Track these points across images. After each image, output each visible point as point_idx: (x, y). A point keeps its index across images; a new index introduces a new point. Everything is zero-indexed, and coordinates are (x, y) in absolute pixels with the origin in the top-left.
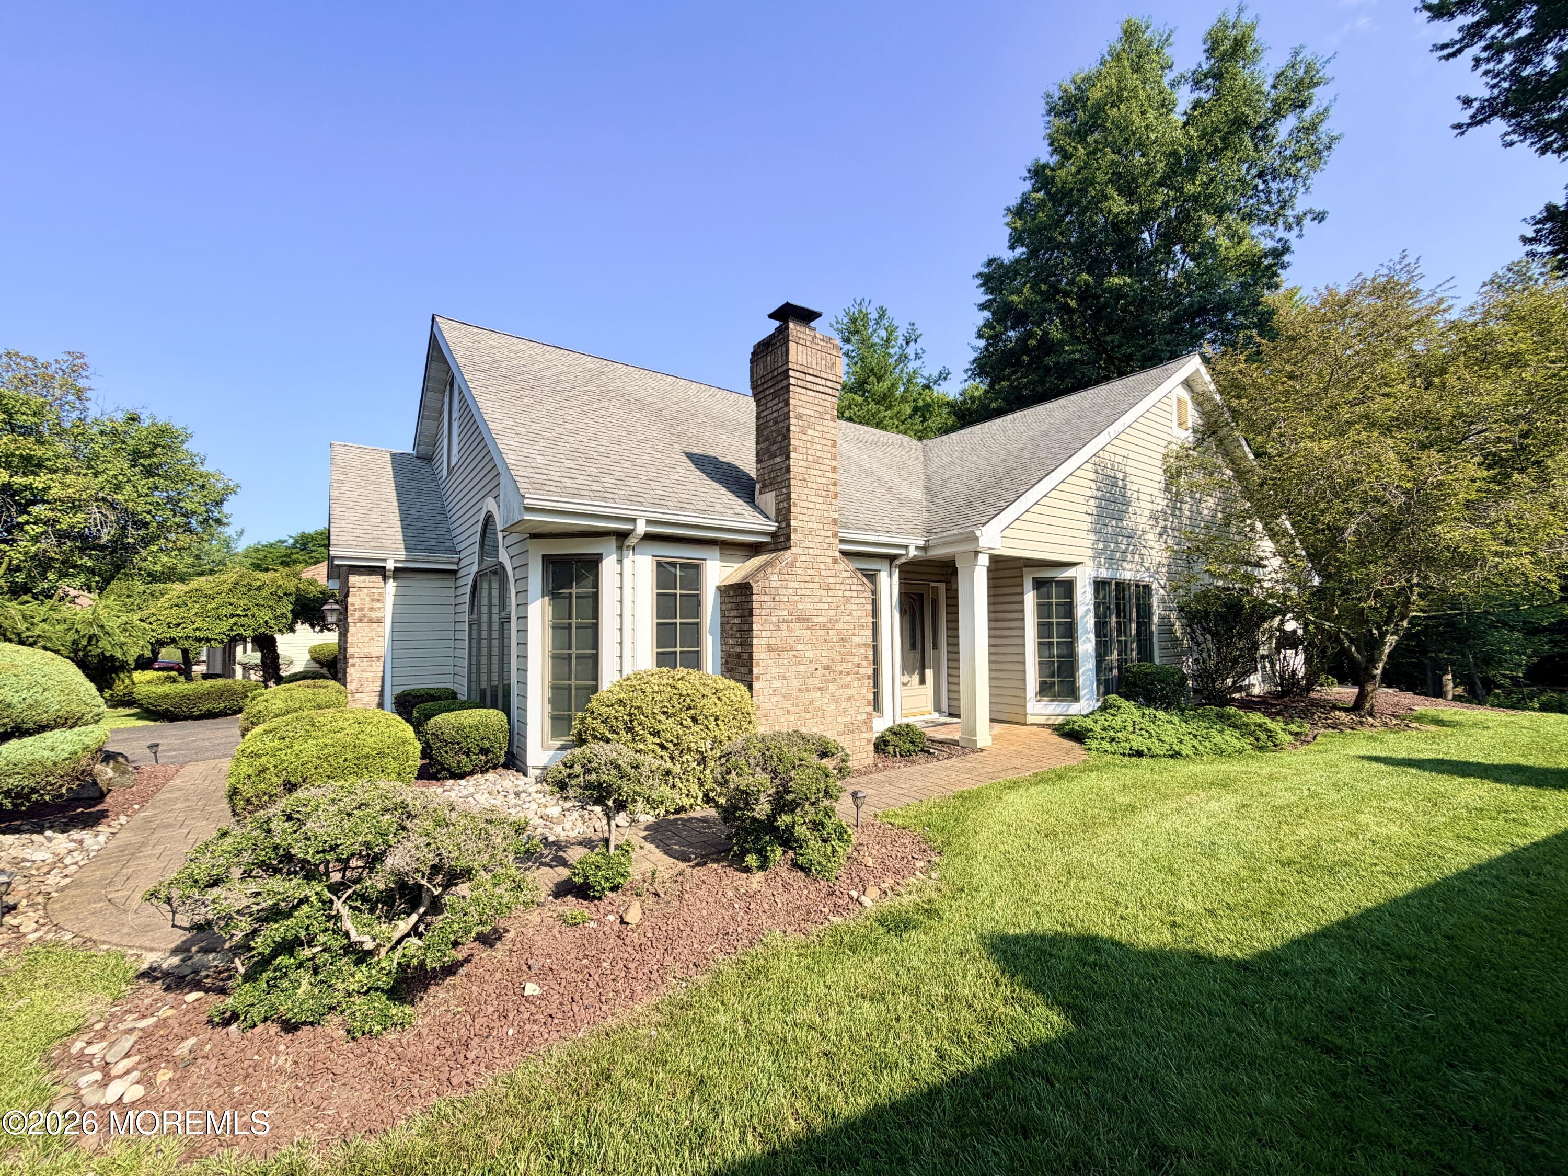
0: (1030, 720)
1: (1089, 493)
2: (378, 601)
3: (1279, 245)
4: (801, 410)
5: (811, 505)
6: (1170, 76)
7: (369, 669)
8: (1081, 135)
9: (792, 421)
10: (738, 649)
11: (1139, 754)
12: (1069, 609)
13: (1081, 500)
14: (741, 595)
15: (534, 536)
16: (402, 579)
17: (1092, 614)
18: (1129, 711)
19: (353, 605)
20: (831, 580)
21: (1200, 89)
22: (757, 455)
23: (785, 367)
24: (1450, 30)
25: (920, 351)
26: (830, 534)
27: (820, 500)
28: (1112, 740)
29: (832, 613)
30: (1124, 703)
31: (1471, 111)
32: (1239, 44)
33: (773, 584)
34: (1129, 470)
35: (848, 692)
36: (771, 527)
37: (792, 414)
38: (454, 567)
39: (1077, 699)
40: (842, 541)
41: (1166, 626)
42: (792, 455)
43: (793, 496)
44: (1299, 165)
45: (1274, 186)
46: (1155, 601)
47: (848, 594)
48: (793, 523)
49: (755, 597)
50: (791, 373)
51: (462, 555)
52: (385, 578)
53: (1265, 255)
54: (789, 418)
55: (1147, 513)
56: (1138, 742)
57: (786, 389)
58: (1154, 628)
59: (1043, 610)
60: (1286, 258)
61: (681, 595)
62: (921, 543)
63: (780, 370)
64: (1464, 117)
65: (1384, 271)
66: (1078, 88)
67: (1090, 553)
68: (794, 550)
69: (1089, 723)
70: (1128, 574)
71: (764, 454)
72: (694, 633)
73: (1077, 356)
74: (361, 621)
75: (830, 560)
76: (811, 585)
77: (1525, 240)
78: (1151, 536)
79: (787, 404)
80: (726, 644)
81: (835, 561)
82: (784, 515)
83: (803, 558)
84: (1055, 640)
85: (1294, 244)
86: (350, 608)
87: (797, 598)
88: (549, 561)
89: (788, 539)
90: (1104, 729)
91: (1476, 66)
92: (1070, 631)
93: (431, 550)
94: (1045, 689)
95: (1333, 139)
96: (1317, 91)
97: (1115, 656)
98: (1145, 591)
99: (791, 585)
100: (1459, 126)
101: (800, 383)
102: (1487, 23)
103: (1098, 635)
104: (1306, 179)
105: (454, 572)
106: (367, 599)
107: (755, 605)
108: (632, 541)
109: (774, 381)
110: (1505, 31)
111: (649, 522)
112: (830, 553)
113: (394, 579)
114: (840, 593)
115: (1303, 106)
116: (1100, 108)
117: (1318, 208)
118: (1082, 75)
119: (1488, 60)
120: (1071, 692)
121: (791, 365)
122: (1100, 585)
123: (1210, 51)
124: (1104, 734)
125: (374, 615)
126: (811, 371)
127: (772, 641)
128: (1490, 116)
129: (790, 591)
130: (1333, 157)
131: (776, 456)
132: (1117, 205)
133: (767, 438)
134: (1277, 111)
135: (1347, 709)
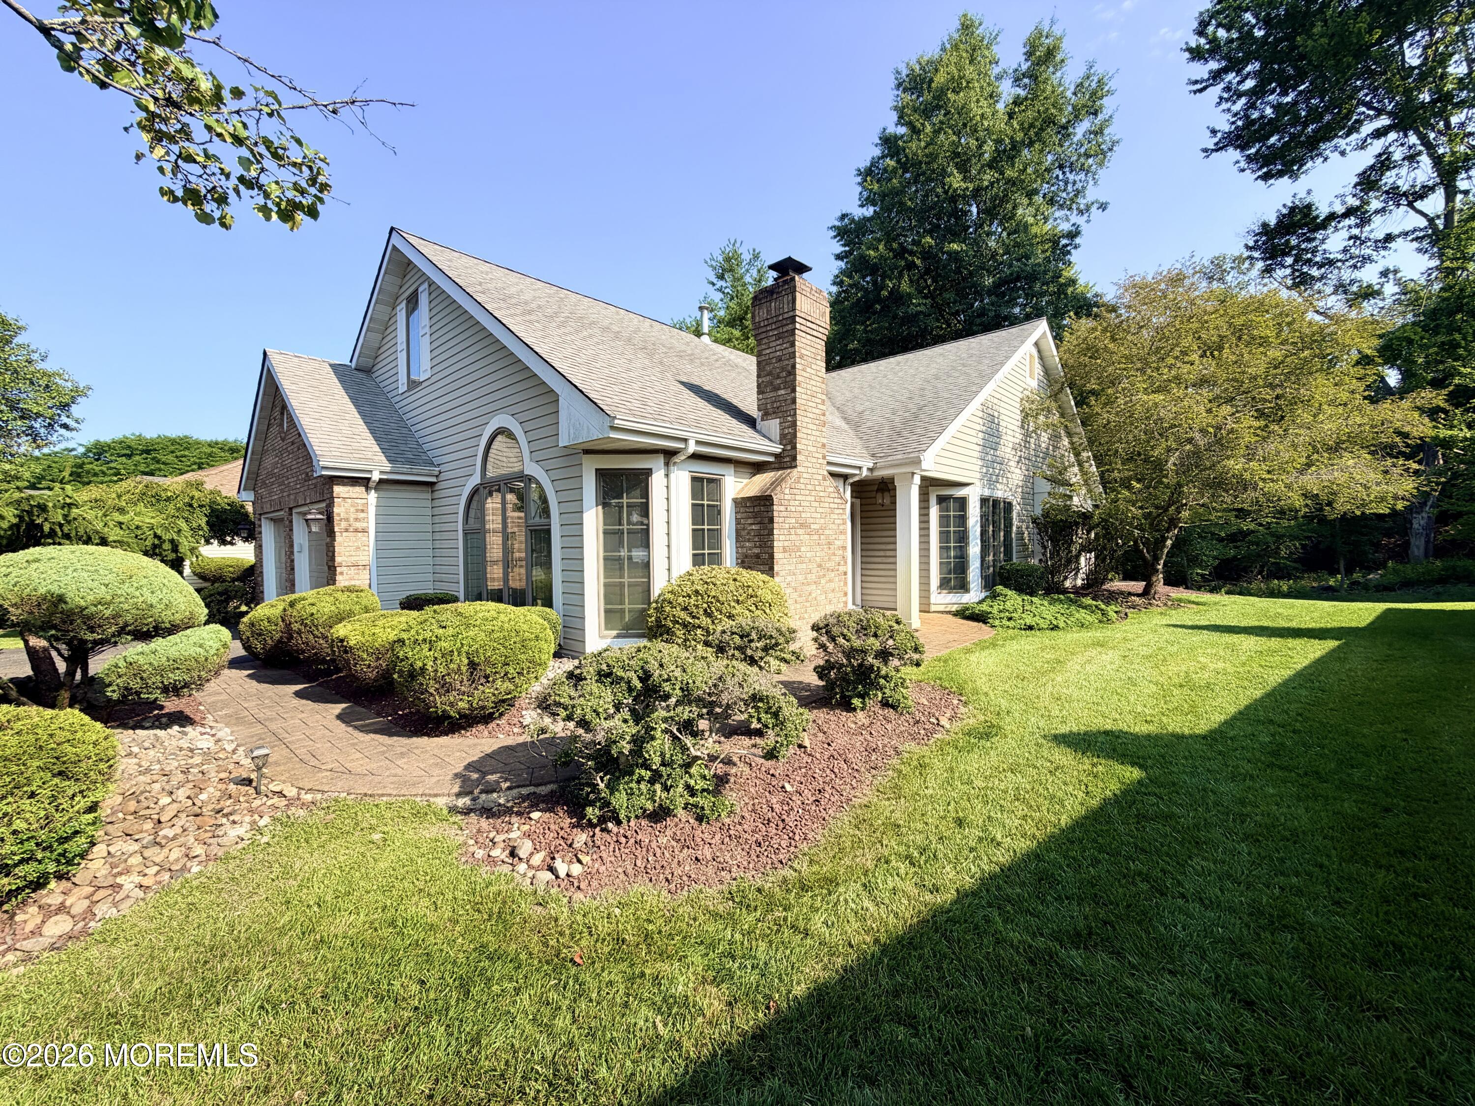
0: (933, 608)
1: (979, 427)
2: (363, 511)
3: (1073, 228)
4: (803, 351)
5: (809, 432)
6: (996, 70)
7: (356, 577)
8: (927, 112)
9: (798, 360)
10: (757, 551)
11: (1031, 628)
12: (962, 519)
13: (974, 433)
14: (759, 505)
15: (585, 451)
16: (382, 490)
17: (979, 524)
18: (1013, 599)
19: (339, 515)
20: (822, 494)
21: (1018, 86)
22: (759, 386)
23: (791, 314)
24: (1202, 70)
26: (820, 456)
27: (815, 427)
28: (1010, 619)
29: (822, 521)
30: (1010, 593)
31: (1216, 140)
32: (1050, 53)
33: (786, 497)
34: (1002, 411)
35: (832, 585)
36: (777, 449)
37: (797, 354)
38: (434, 480)
39: (968, 591)
40: (829, 463)
41: (1020, 533)
42: (798, 389)
43: (798, 423)
44: (1090, 161)
45: (1071, 177)
46: (1014, 515)
47: (832, 505)
48: (798, 446)
49: (775, 507)
50: (797, 319)
51: (443, 468)
52: (367, 489)
53: (1063, 236)
54: (794, 357)
55: (1011, 445)
56: (1029, 620)
57: (793, 332)
58: (1013, 535)
59: (944, 520)
60: (1077, 240)
61: (708, 506)
62: (871, 465)
63: (786, 316)
64: (1210, 144)
66: (922, 68)
67: (978, 475)
68: (799, 469)
69: (985, 607)
70: (999, 494)
71: (766, 386)
72: (716, 536)
73: (922, 308)
74: (347, 530)
75: (820, 477)
76: (809, 498)
77: (1247, 247)
78: (1012, 464)
79: (793, 344)
80: (742, 547)
81: (824, 479)
82: (789, 439)
83: (805, 475)
84: (952, 545)
85: (1085, 229)
86: (336, 518)
87: (801, 509)
88: (601, 474)
89: (794, 458)
90: (1000, 611)
91: (1219, 104)
92: (963, 538)
93: (411, 462)
94: (944, 584)
95: (1115, 143)
96: (1105, 101)
97: (991, 558)
98: (1009, 506)
99: (797, 497)
100: (1205, 150)
101: (803, 328)
102: (1225, 70)
103: (982, 541)
104: (1095, 174)
105: (432, 484)
106: (352, 510)
107: (775, 514)
108: (678, 459)
109: (778, 324)
110: (1238, 79)
111: (698, 443)
112: (821, 472)
113: (376, 489)
114: (827, 505)
115: (1095, 114)
116: (941, 93)
117: (1103, 200)
118: (926, 58)
119: (1227, 100)
120: (963, 586)
121: (797, 313)
122: (984, 501)
123: (1029, 55)
124: (1002, 615)
125: (358, 525)
126: (809, 318)
127: (786, 544)
128: (1227, 146)
129: (797, 503)
130: (1114, 158)
131: (779, 389)
132: (956, 181)
133: (770, 374)
134: (1077, 116)
135: (1138, 595)
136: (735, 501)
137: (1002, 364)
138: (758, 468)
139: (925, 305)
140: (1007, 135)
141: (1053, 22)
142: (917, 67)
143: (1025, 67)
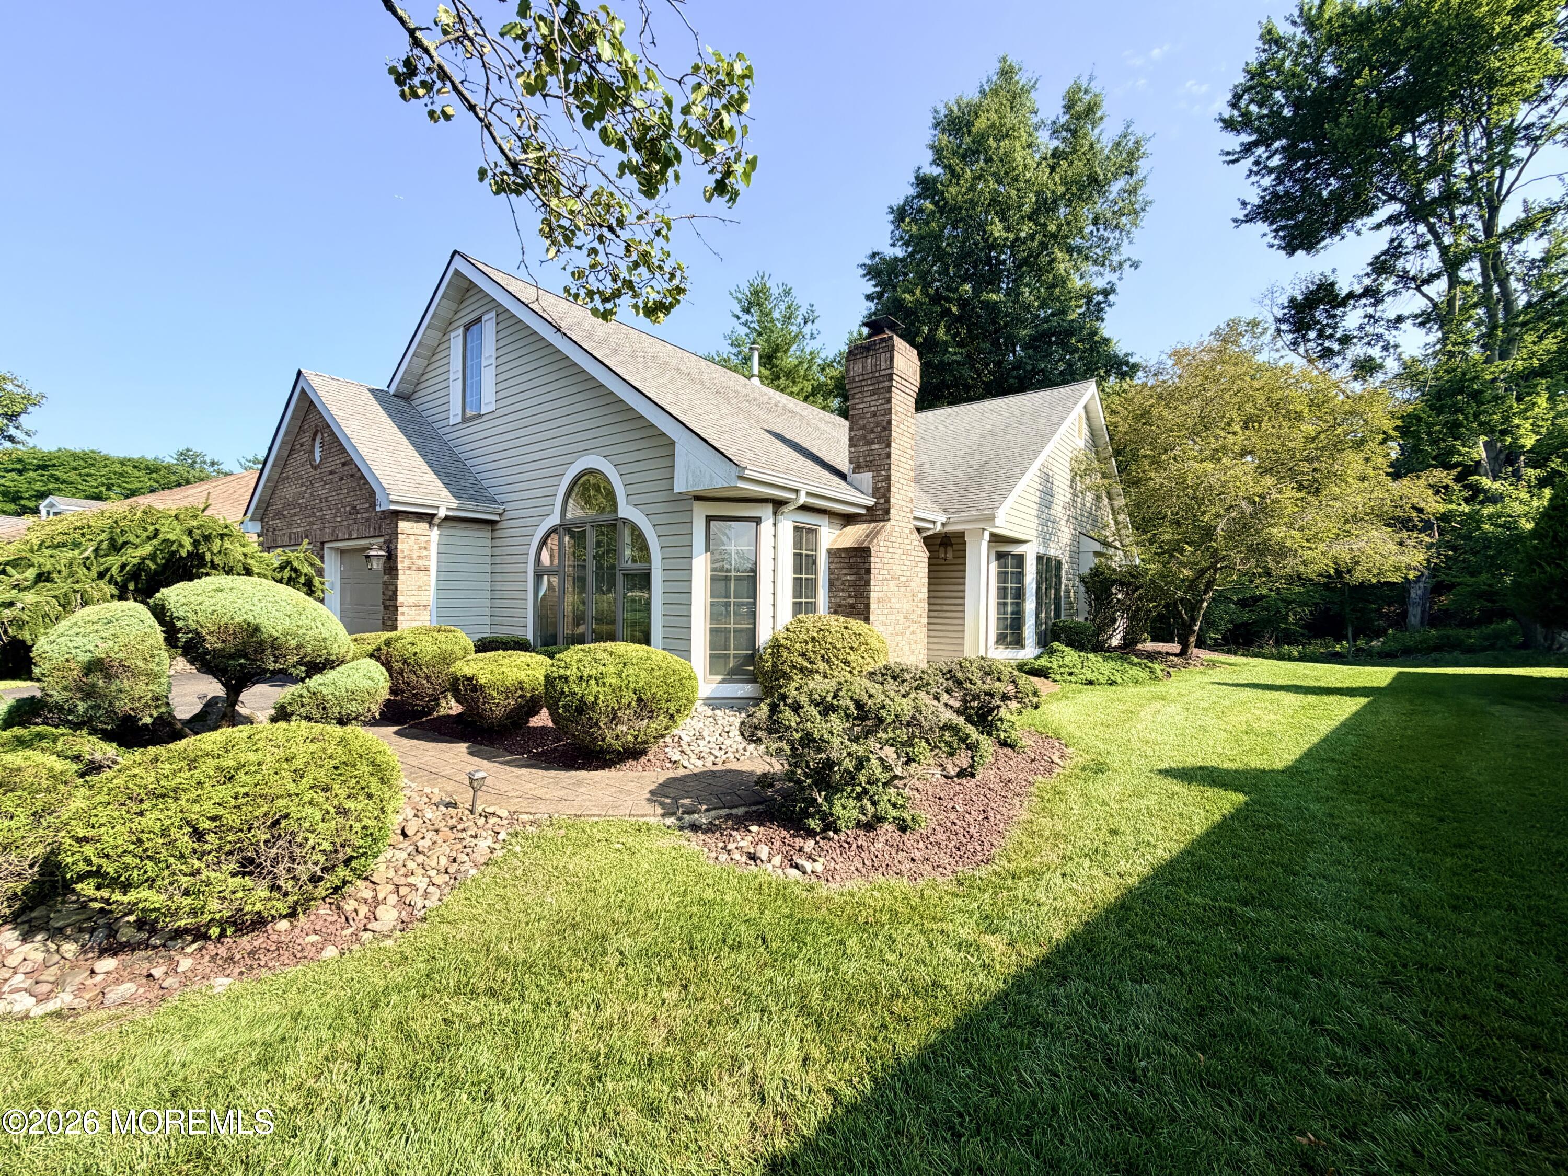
1: (1037, 487)
2: (425, 548)
4: (898, 408)
5: (901, 487)
6: (1035, 120)
7: (417, 618)
8: (966, 156)
9: (893, 417)
10: (851, 601)
12: (1020, 576)
13: (1034, 492)
14: (855, 556)
15: (698, 498)
16: (446, 527)
17: (1034, 582)
18: (1071, 656)
19: (403, 551)
20: (909, 548)
21: (1057, 138)
22: (851, 439)
23: (889, 371)
24: (1234, 141)
26: (909, 511)
27: (904, 482)
28: (1071, 674)
29: (909, 575)
30: (1067, 649)
31: (1246, 212)
32: (1090, 109)
33: (881, 549)
34: (1055, 469)
35: (915, 639)
36: (871, 502)
37: (893, 412)
38: (497, 518)
39: (1023, 647)
40: (915, 518)
41: (1068, 591)
42: (893, 444)
43: (892, 478)
44: (1124, 219)
45: (1105, 234)
46: (1063, 573)
47: (916, 559)
48: (892, 500)
49: (872, 559)
50: (895, 377)
51: (507, 506)
52: (431, 524)
54: (890, 413)
55: (1062, 504)
56: (1090, 676)
57: (889, 389)
58: (1062, 593)
59: (1002, 577)
60: (1111, 298)
61: (807, 555)
62: (944, 520)
63: (883, 373)
64: (1241, 215)
66: (961, 110)
67: (1035, 533)
68: (892, 522)
69: (1043, 662)
70: (1052, 551)
71: (858, 440)
72: (813, 586)
74: (410, 568)
75: (908, 531)
76: (899, 551)
78: (1063, 522)
79: (889, 401)
80: (836, 597)
81: (911, 534)
82: (883, 492)
83: (897, 529)
84: (1009, 601)
85: (1119, 287)
86: (400, 555)
87: (892, 561)
89: (887, 512)
90: (1060, 667)
91: (1249, 176)
92: (1019, 594)
93: (474, 499)
94: (1002, 639)
95: (1147, 203)
96: (1141, 163)
97: (1044, 615)
98: (1059, 563)
99: (890, 550)
100: (1236, 220)
101: (899, 386)
102: (1256, 144)
103: (1037, 598)
104: (1129, 233)
105: (492, 523)
106: (416, 547)
107: (872, 565)
108: (785, 509)
109: (874, 380)
110: (1267, 154)
111: (808, 494)
112: (910, 528)
113: (439, 526)
114: (913, 558)
115: (1131, 174)
116: (981, 139)
117: (1135, 258)
118: (965, 101)
119: (1257, 173)
120: (1018, 642)
121: (895, 371)
122: (1039, 558)
123: (1068, 108)
124: (1063, 670)
125: (421, 563)
126: (904, 376)
127: (880, 595)
128: (1255, 218)
129: (889, 555)
130: (1146, 219)
131: (873, 443)
132: (997, 230)
133: (864, 427)
134: (1113, 176)
135: (1176, 655)
136: (829, 551)
137: (1059, 424)
138: (848, 519)
139: (961, 354)
140: (1048, 188)
141: (1091, 79)
142: (955, 109)
143: (1063, 119)
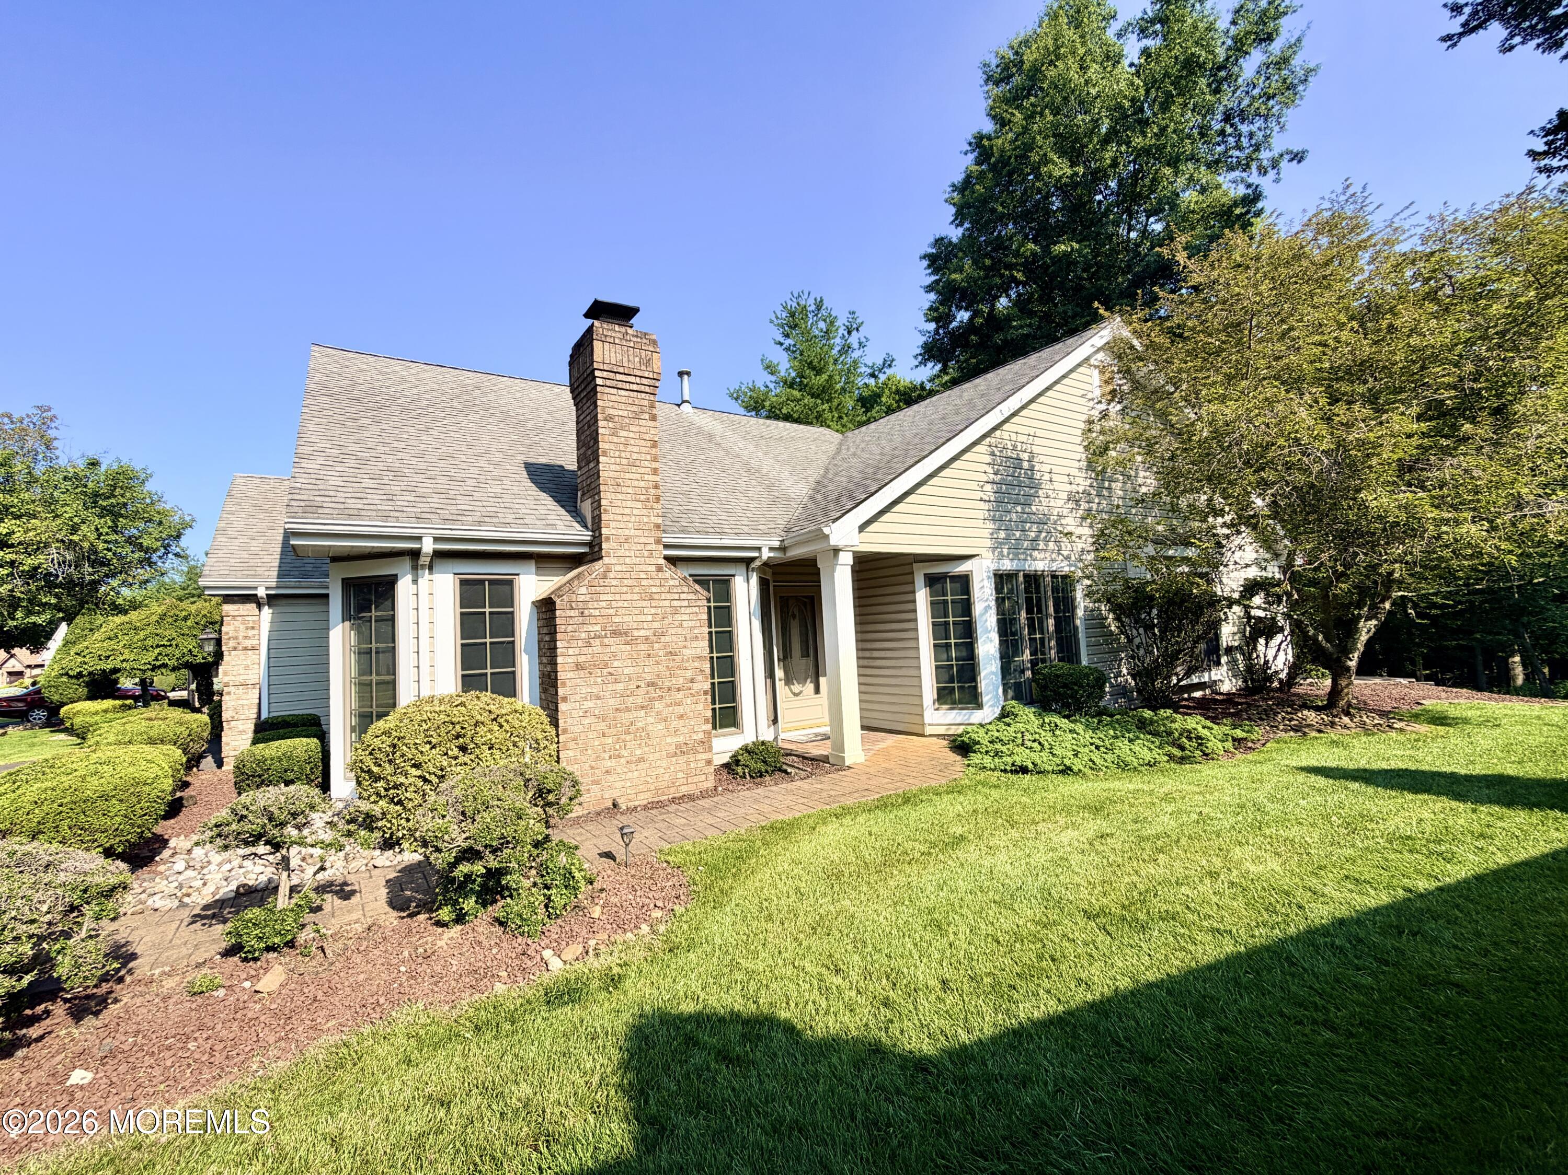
0: (929, 730)
1: (984, 478)
2: (253, 628)
3: (1250, 191)
4: (611, 411)
5: (627, 511)
7: (244, 697)
10: (548, 669)
11: (1024, 770)
12: (966, 607)
13: (974, 486)
14: (548, 610)
16: (275, 605)
17: (993, 611)
19: (227, 633)
20: (654, 590)
23: (589, 366)
25: (863, 340)
26: (652, 540)
27: (639, 505)
28: (997, 754)
29: (656, 625)
33: (581, 598)
34: (1036, 449)
35: (680, 710)
36: (586, 535)
37: (599, 416)
39: (980, 706)
40: (667, 547)
42: (602, 459)
43: (603, 502)
44: (1271, 103)
45: (1244, 128)
46: (1078, 592)
47: (676, 603)
48: (604, 531)
49: (558, 613)
50: (597, 373)
52: (260, 606)
53: (1235, 204)
54: (597, 420)
55: (1064, 496)
57: (595, 390)
58: (1078, 622)
59: (938, 608)
60: (1259, 205)
61: (492, 614)
62: (776, 544)
63: (590, 370)
64: (1455, 27)
65: (1327, 205)
66: (1015, 52)
67: (989, 543)
68: (606, 560)
69: (981, 734)
70: (1040, 563)
71: (583, 458)
72: (507, 653)
73: (1026, 331)
74: (235, 649)
75: (653, 568)
76: (629, 597)
78: (1070, 521)
79: (596, 406)
80: (542, 663)
81: (659, 569)
82: (596, 524)
83: (618, 568)
84: (953, 641)
85: (1269, 188)
86: (224, 637)
87: (612, 611)
88: (347, 584)
89: (601, 548)
90: (993, 741)
92: (968, 630)
93: (305, 575)
94: (944, 696)
95: (1309, 72)
96: (1284, 22)
97: (1027, 655)
98: (1064, 581)
99: (603, 597)
100: (1448, 38)
101: (608, 383)
104: (1279, 117)
106: (242, 627)
107: (558, 621)
108: (421, 562)
111: (437, 539)
112: (653, 561)
113: (270, 606)
114: (667, 603)
115: (1269, 38)
116: (1033, 73)
117: (1297, 148)
120: (973, 699)
121: (596, 365)
122: (1002, 579)
124: (990, 747)
125: (248, 643)
126: (621, 370)
127: (582, 659)
128: (1485, 21)
129: (604, 604)
132: (1060, 168)
134: (1239, 48)
135: (1318, 708)
136: (533, 605)
137: (1019, 388)
138: (575, 561)
140: (1125, 97)
142: (1008, 53)
